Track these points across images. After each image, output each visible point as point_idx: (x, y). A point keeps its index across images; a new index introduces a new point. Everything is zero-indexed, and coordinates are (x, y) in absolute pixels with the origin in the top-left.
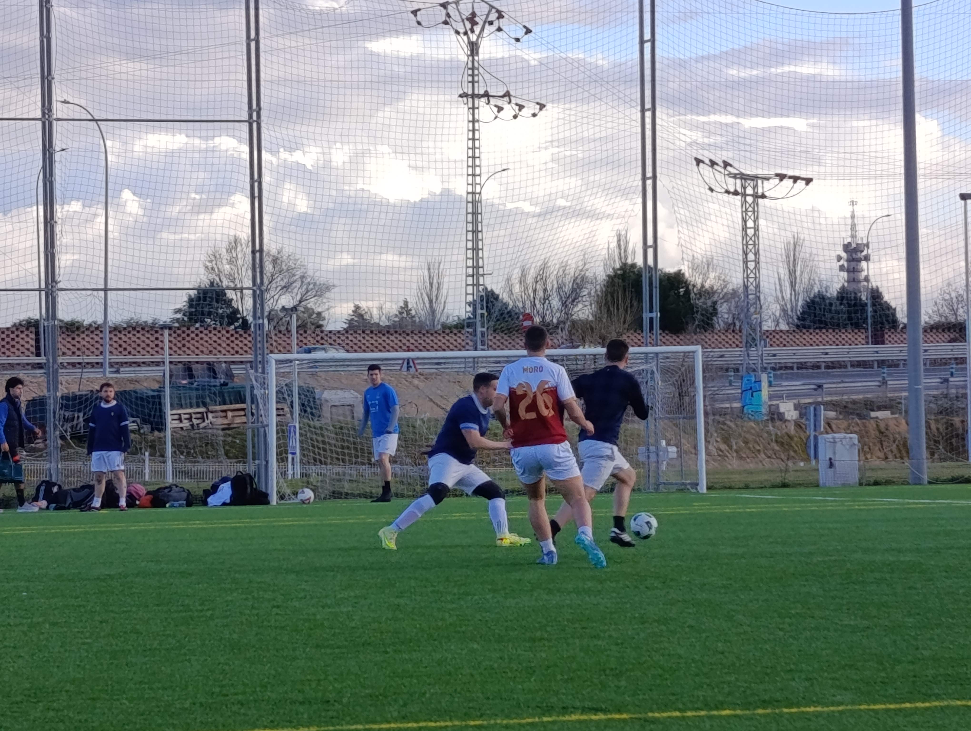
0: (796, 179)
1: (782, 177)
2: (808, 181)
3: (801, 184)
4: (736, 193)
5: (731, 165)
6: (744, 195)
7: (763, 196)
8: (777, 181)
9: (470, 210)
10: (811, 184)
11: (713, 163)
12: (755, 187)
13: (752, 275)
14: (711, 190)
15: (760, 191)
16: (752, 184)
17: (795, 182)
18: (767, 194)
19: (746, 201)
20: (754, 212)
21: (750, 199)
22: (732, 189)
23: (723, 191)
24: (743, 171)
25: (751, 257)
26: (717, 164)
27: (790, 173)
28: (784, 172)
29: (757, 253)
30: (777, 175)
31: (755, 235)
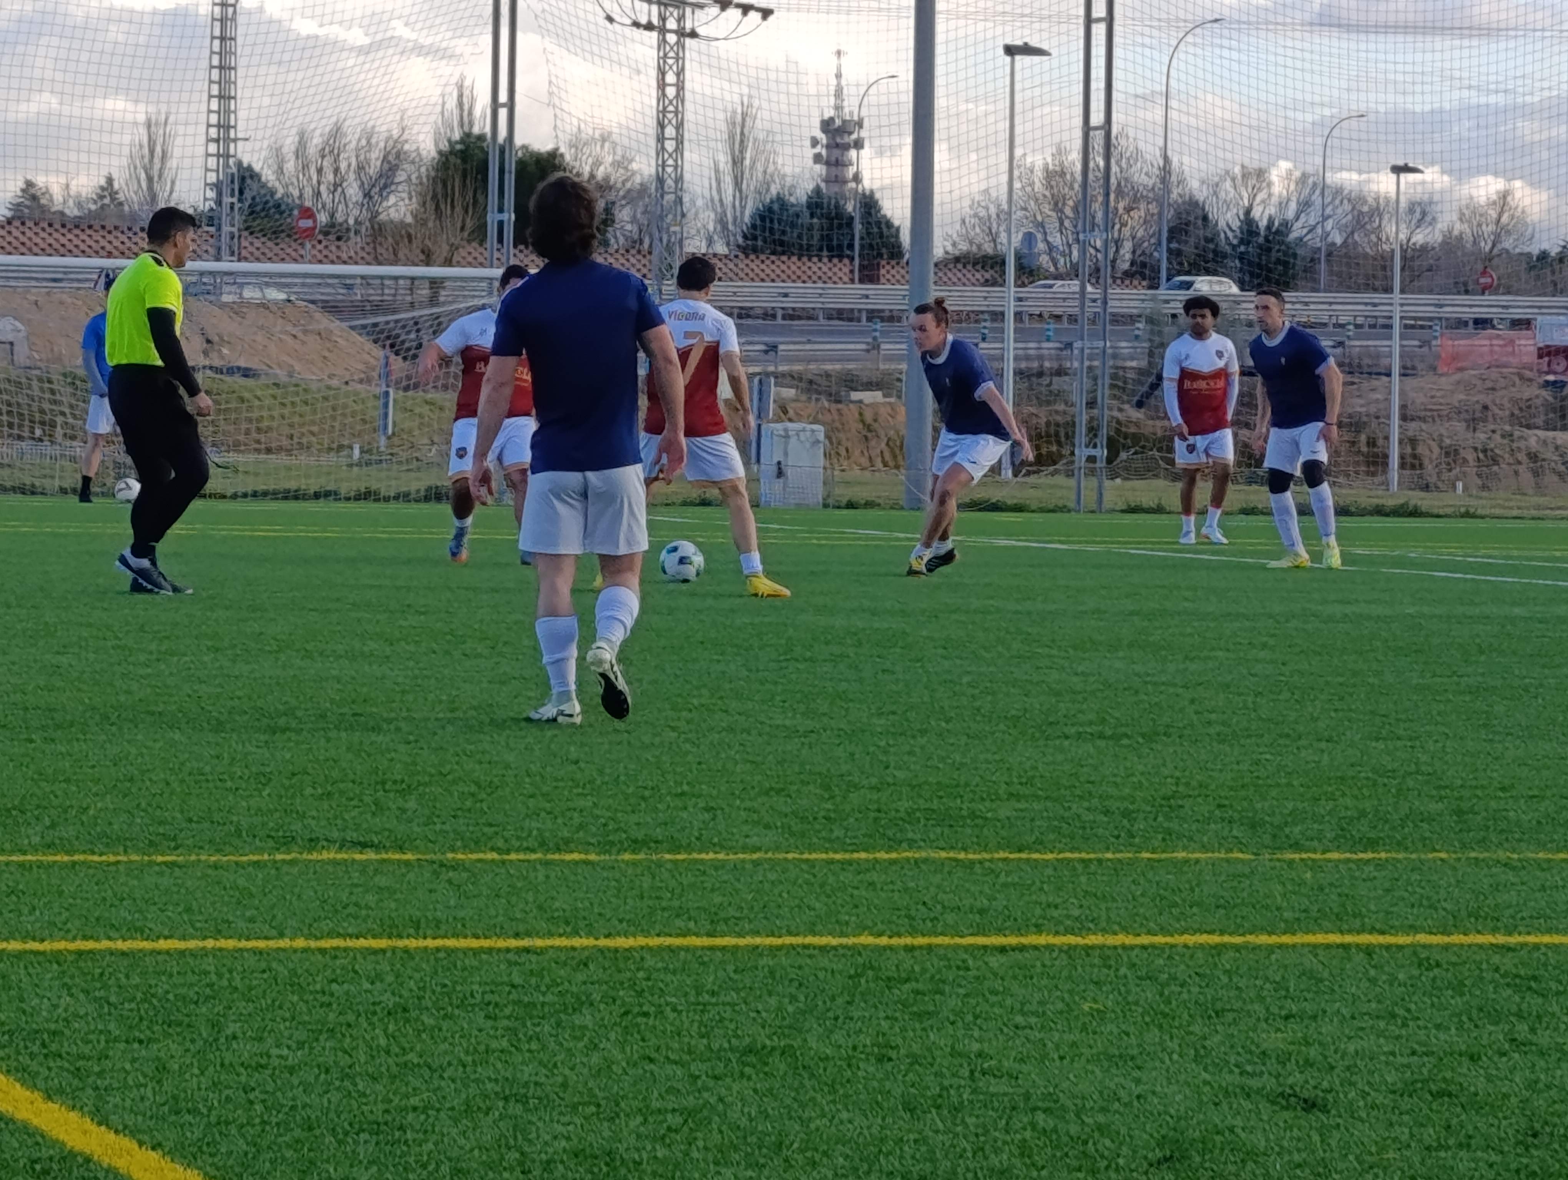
0: (747, 9)
1: (724, 4)
2: (766, 13)
3: (755, 16)
4: (649, 27)
6: (663, 31)
7: (693, 34)
8: (717, 9)
9: (217, 33)
10: (771, 18)
12: (681, 19)
13: (670, 162)
14: (610, 19)
15: (688, 26)
16: (675, 14)
17: (745, 13)
18: (700, 31)
19: (665, 41)
20: (677, 59)
21: (672, 38)
22: (644, 21)
23: (629, 22)
25: (670, 131)
29: (679, 127)
30: (717, 1)
31: (677, 96)
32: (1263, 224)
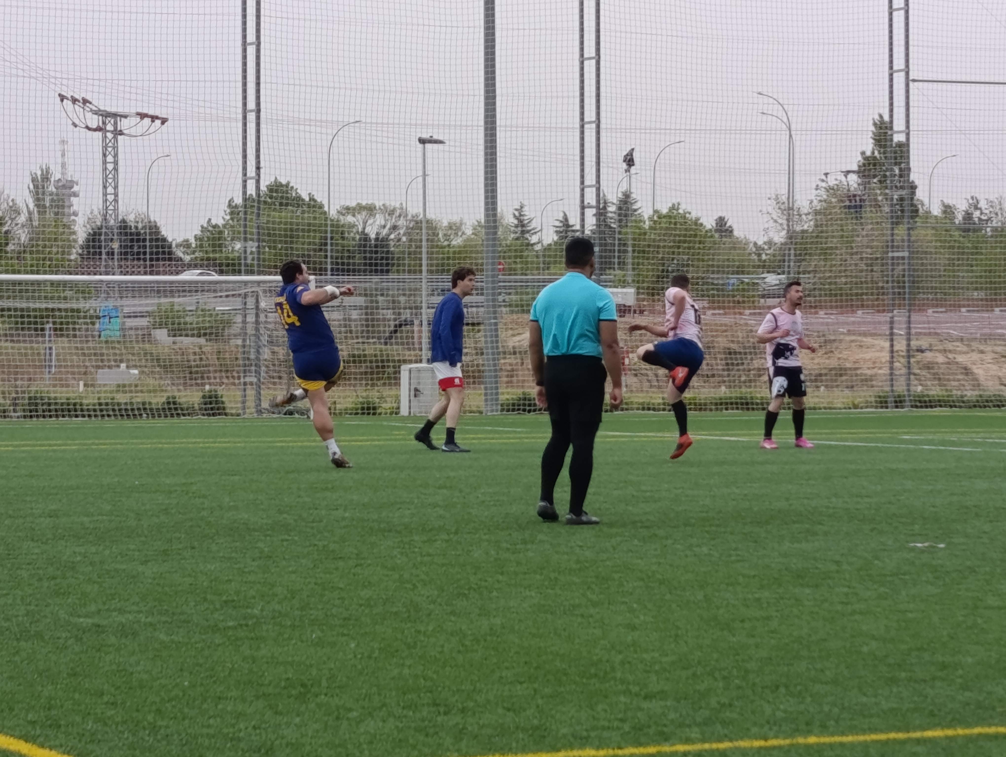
0: (154, 118)
1: (143, 116)
2: (164, 121)
3: (158, 122)
4: (95, 130)
5: (90, 103)
6: (105, 131)
7: (121, 133)
8: (138, 119)
10: (166, 124)
11: (74, 101)
12: (116, 123)
13: (111, 207)
14: (75, 125)
15: (119, 129)
16: (112, 121)
17: (153, 121)
18: (125, 132)
19: (106, 137)
20: (114, 148)
21: (110, 135)
22: (95, 127)
23: (84, 126)
24: (102, 108)
25: (110, 190)
26: (79, 101)
27: (151, 113)
28: (145, 111)
29: (116, 187)
30: (138, 114)
31: (114, 169)
32: (373, 236)
